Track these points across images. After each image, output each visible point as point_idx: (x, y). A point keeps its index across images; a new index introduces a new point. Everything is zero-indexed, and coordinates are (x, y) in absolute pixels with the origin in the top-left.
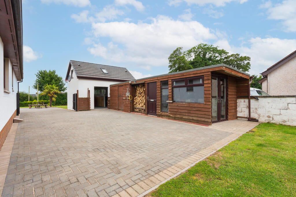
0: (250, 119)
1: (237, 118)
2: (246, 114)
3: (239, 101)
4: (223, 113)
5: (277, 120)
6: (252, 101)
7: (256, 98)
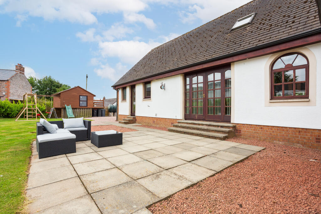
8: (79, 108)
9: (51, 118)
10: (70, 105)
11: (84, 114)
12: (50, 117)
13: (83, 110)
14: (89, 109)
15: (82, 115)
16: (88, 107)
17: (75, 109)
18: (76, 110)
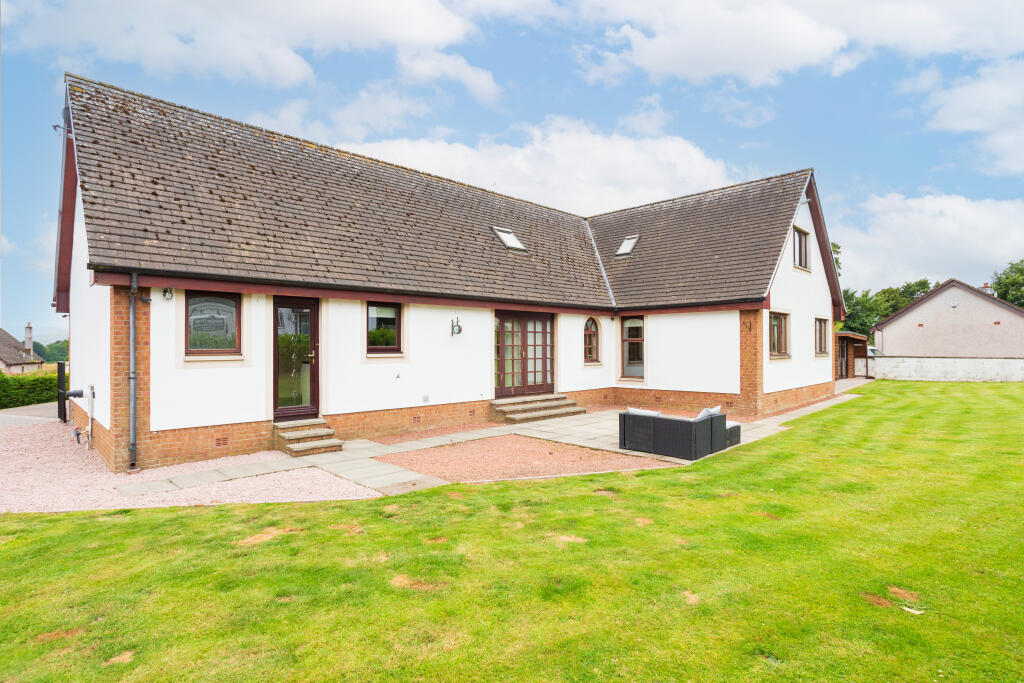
0: (868, 377)
1: (855, 376)
2: (864, 373)
3: (856, 360)
4: (844, 373)
5: (890, 376)
6: (869, 360)
7: (870, 357)
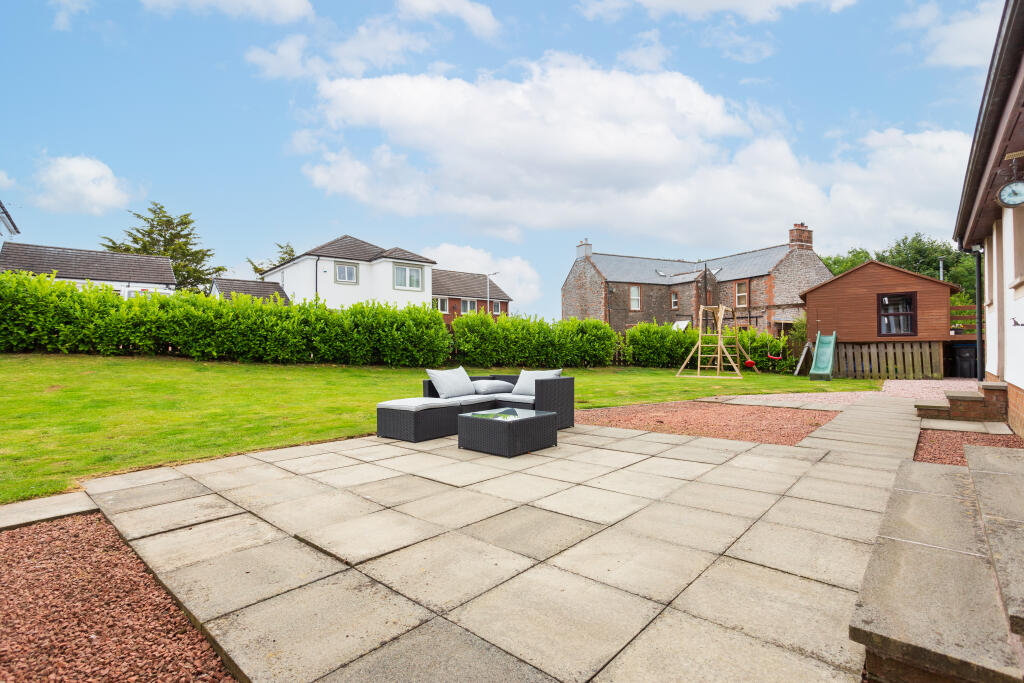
8: (877, 344)
9: (799, 374)
10: (834, 333)
11: (900, 366)
12: (796, 372)
13: (899, 351)
14: (926, 348)
15: (891, 367)
16: (922, 335)
17: (861, 344)
18: (865, 350)
